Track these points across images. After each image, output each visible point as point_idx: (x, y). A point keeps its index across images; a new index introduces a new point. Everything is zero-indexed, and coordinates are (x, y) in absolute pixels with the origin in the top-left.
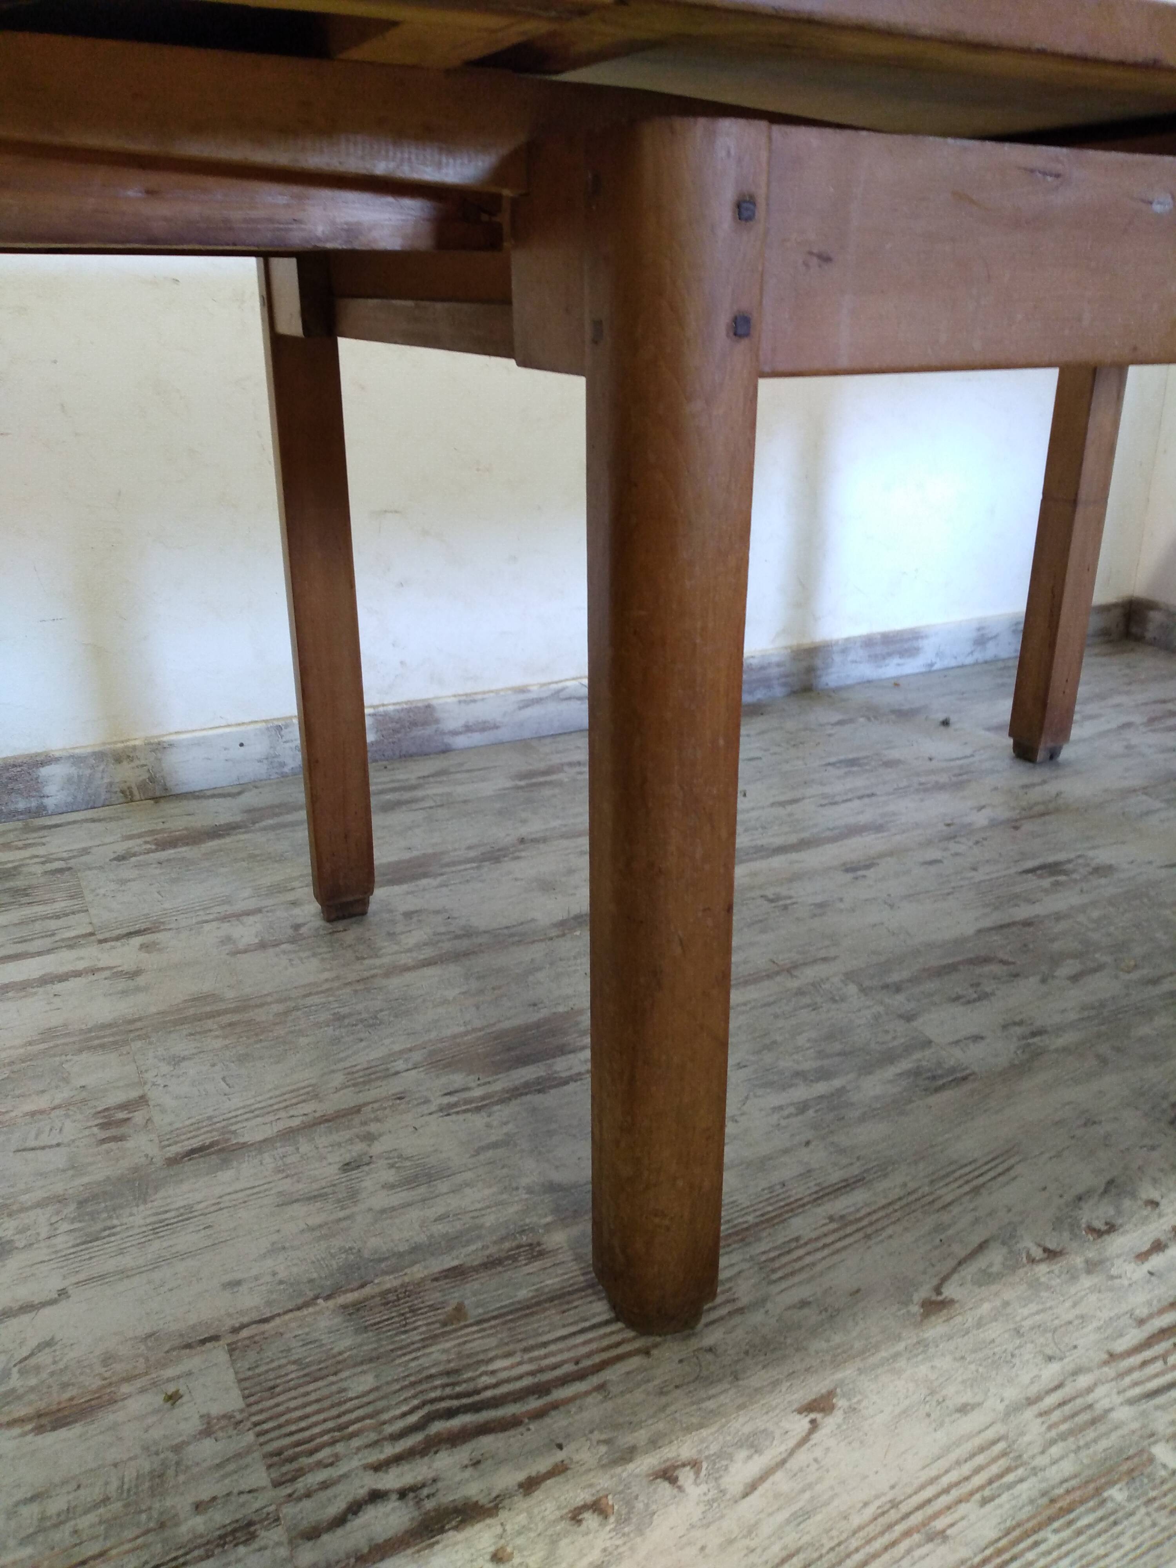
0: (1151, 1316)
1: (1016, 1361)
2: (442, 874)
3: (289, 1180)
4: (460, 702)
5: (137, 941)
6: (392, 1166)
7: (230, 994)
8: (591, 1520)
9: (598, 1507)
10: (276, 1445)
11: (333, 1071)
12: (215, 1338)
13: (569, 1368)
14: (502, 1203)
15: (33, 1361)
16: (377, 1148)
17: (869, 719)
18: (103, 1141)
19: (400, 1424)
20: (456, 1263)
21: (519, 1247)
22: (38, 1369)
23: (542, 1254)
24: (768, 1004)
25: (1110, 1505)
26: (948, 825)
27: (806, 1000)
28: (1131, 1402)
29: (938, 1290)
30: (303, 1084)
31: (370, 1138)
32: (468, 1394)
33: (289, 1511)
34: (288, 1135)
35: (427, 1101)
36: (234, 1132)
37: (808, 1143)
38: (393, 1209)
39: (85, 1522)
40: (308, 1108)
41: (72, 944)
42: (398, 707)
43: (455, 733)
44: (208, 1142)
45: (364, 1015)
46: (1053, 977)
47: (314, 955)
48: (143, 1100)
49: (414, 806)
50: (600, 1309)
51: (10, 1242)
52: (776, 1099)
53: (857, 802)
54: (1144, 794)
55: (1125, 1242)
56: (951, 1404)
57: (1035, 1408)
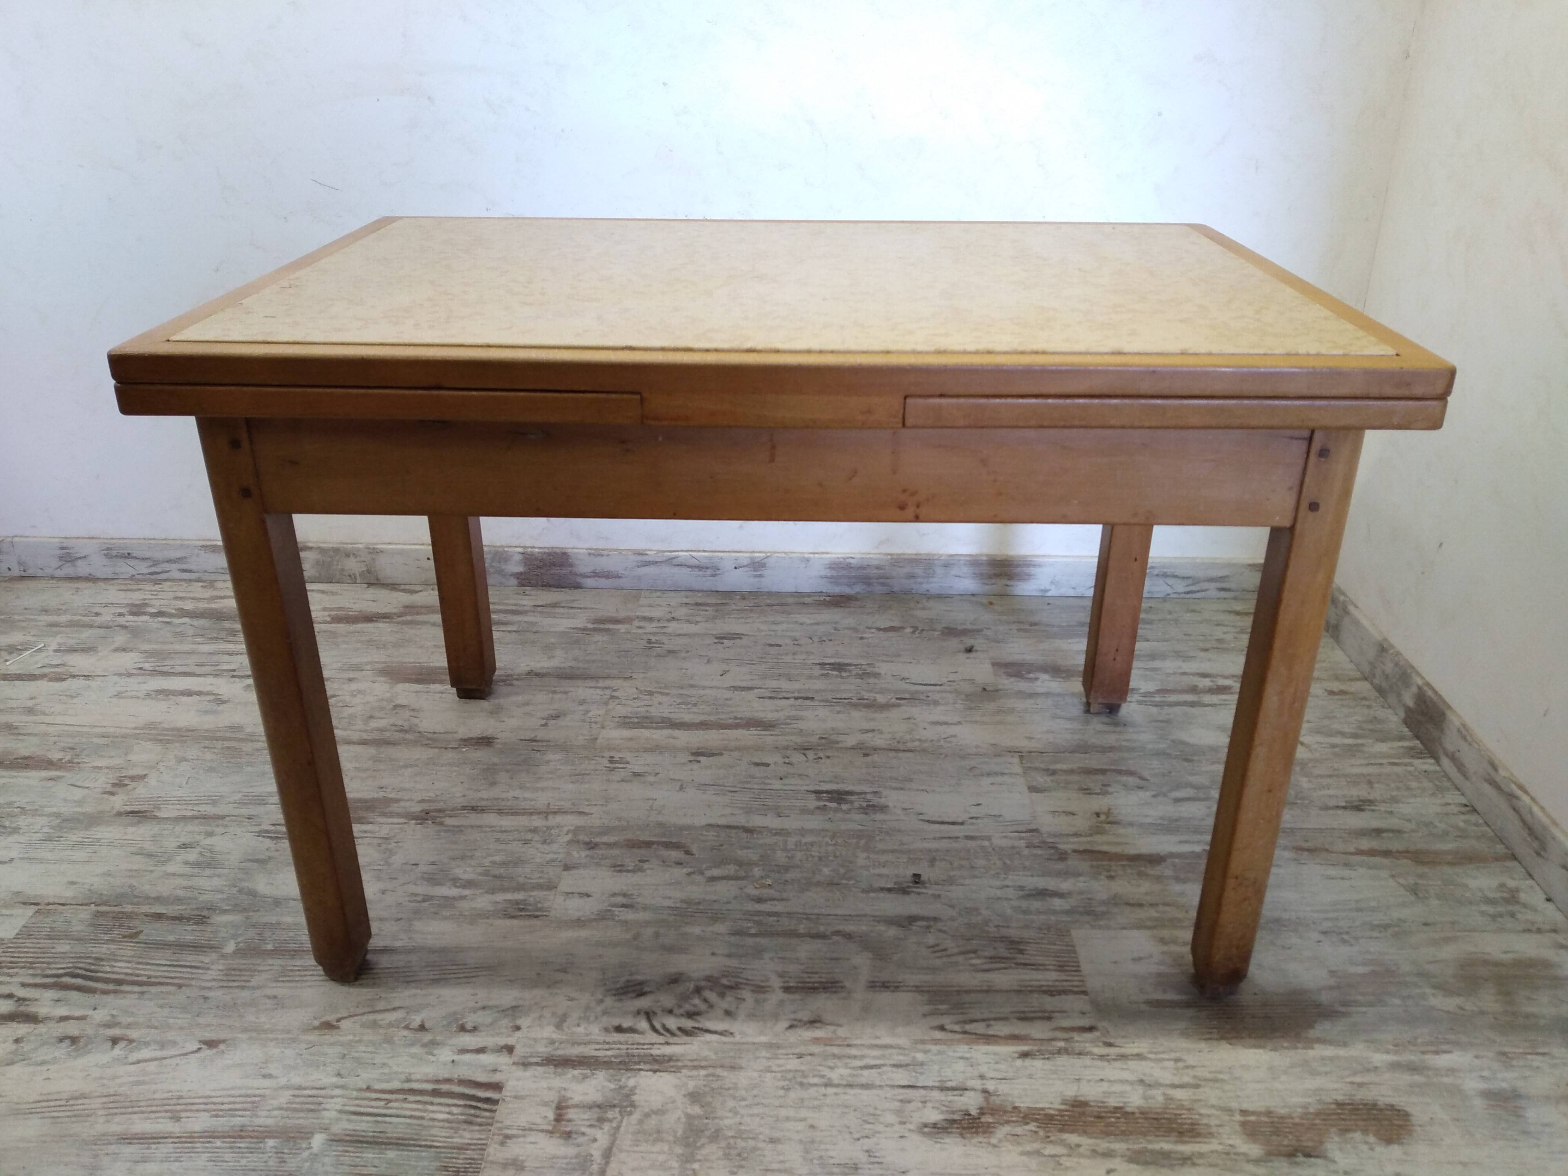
0: (417, 1081)
1: (322, 1068)
3: (152, 842)
4: (590, 554)
6: (201, 853)
8: (66, 1043)
9: (75, 1040)
12: (37, 904)
13: (142, 979)
14: (221, 891)
16: (207, 841)
17: (914, 632)
18: (106, 792)
19: (54, 972)
20: (164, 912)
21: (198, 916)
23: (202, 923)
25: (262, 1145)
27: (529, 836)
28: (341, 1112)
29: (338, 1020)
30: (219, 794)
31: (210, 834)
32: (94, 971)
34: (180, 819)
36: (159, 808)
38: (174, 875)
40: (206, 807)
42: (542, 551)
43: (585, 576)
44: (145, 809)
46: (701, 873)
48: (143, 777)
51: (21, 829)
52: (422, 889)
53: (792, 701)
54: (1021, 757)
55: (468, 1040)
56: (264, 1071)
57: (295, 1092)
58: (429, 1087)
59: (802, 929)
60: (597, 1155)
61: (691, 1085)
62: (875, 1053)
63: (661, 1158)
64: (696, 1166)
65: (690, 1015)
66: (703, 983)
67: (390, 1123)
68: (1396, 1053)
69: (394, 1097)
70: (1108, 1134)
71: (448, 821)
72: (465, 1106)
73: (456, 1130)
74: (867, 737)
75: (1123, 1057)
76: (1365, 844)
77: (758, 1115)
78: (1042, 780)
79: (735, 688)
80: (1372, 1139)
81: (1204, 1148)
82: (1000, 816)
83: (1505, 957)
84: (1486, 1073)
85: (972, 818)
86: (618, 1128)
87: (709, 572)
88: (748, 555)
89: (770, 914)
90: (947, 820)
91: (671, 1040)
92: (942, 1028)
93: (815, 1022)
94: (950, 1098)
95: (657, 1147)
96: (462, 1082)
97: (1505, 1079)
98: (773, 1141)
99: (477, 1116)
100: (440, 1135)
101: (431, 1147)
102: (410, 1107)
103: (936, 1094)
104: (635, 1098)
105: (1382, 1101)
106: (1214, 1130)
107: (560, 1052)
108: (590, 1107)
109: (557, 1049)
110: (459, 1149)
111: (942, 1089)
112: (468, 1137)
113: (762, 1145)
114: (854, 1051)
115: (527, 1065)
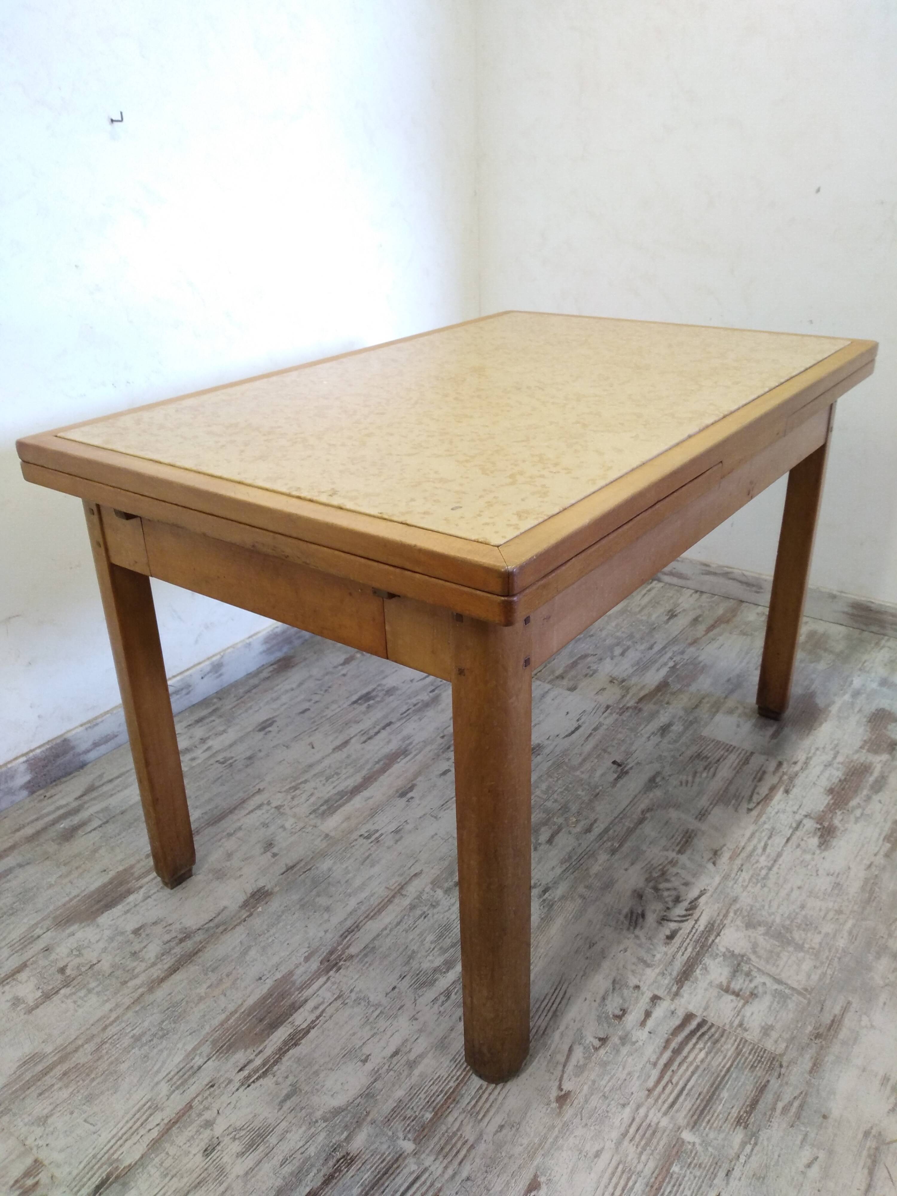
0: (658, 1059)
1: (610, 1114)
2: (141, 887)
3: (175, 1179)
4: (86, 729)
6: (234, 1139)
7: (49, 1049)
11: (157, 1083)
14: (313, 1136)
16: (219, 1129)
20: (308, 1190)
21: (338, 1161)
23: (352, 1160)
24: (398, 924)
25: (675, 1176)
26: (443, 737)
27: (418, 912)
28: (665, 1114)
29: (561, 1089)
30: (142, 1102)
31: (209, 1124)
34: (155, 1145)
35: (230, 1081)
36: (117, 1160)
38: (252, 1169)
40: (157, 1118)
42: (43, 749)
43: (87, 751)
44: (104, 1175)
45: (154, 1030)
46: (540, 844)
47: (90, 991)
48: (38, 1164)
49: (89, 828)
52: (431, 994)
53: (385, 732)
55: (633, 1018)
56: (591, 1155)
57: (628, 1138)
58: (668, 1054)
59: (628, 824)
60: (777, 987)
61: (739, 924)
62: (755, 841)
63: (794, 958)
64: (807, 946)
65: (677, 900)
66: (651, 884)
67: (693, 1087)
68: (846, 692)
69: (666, 1078)
70: (856, 792)
71: (353, 950)
72: (698, 1039)
73: (720, 1052)
75: (806, 763)
76: (702, 627)
77: (779, 905)
79: (338, 749)
80: (893, 724)
81: (879, 769)
82: (585, 711)
84: (869, 679)
85: (578, 721)
86: (759, 969)
88: (208, 663)
89: (606, 830)
90: (572, 729)
91: (695, 916)
92: (750, 810)
93: (716, 853)
94: (804, 830)
95: (784, 957)
96: (674, 1034)
97: (875, 677)
98: (802, 907)
99: (713, 1035)
100: (718, 1062)
101: (728, 1070)
102: (683, 1071)
103: (799, 833)
104: (736, 952)
105: (872, 711)
106: (868, 761)
107: (674, 973)
108: (733, 976)
109: (671, 974)
110: (738, 1054)
111: (796, 830)
112: (729, 1046)
113: (803, 913)
114: (749, 848)
115: (677, 994)
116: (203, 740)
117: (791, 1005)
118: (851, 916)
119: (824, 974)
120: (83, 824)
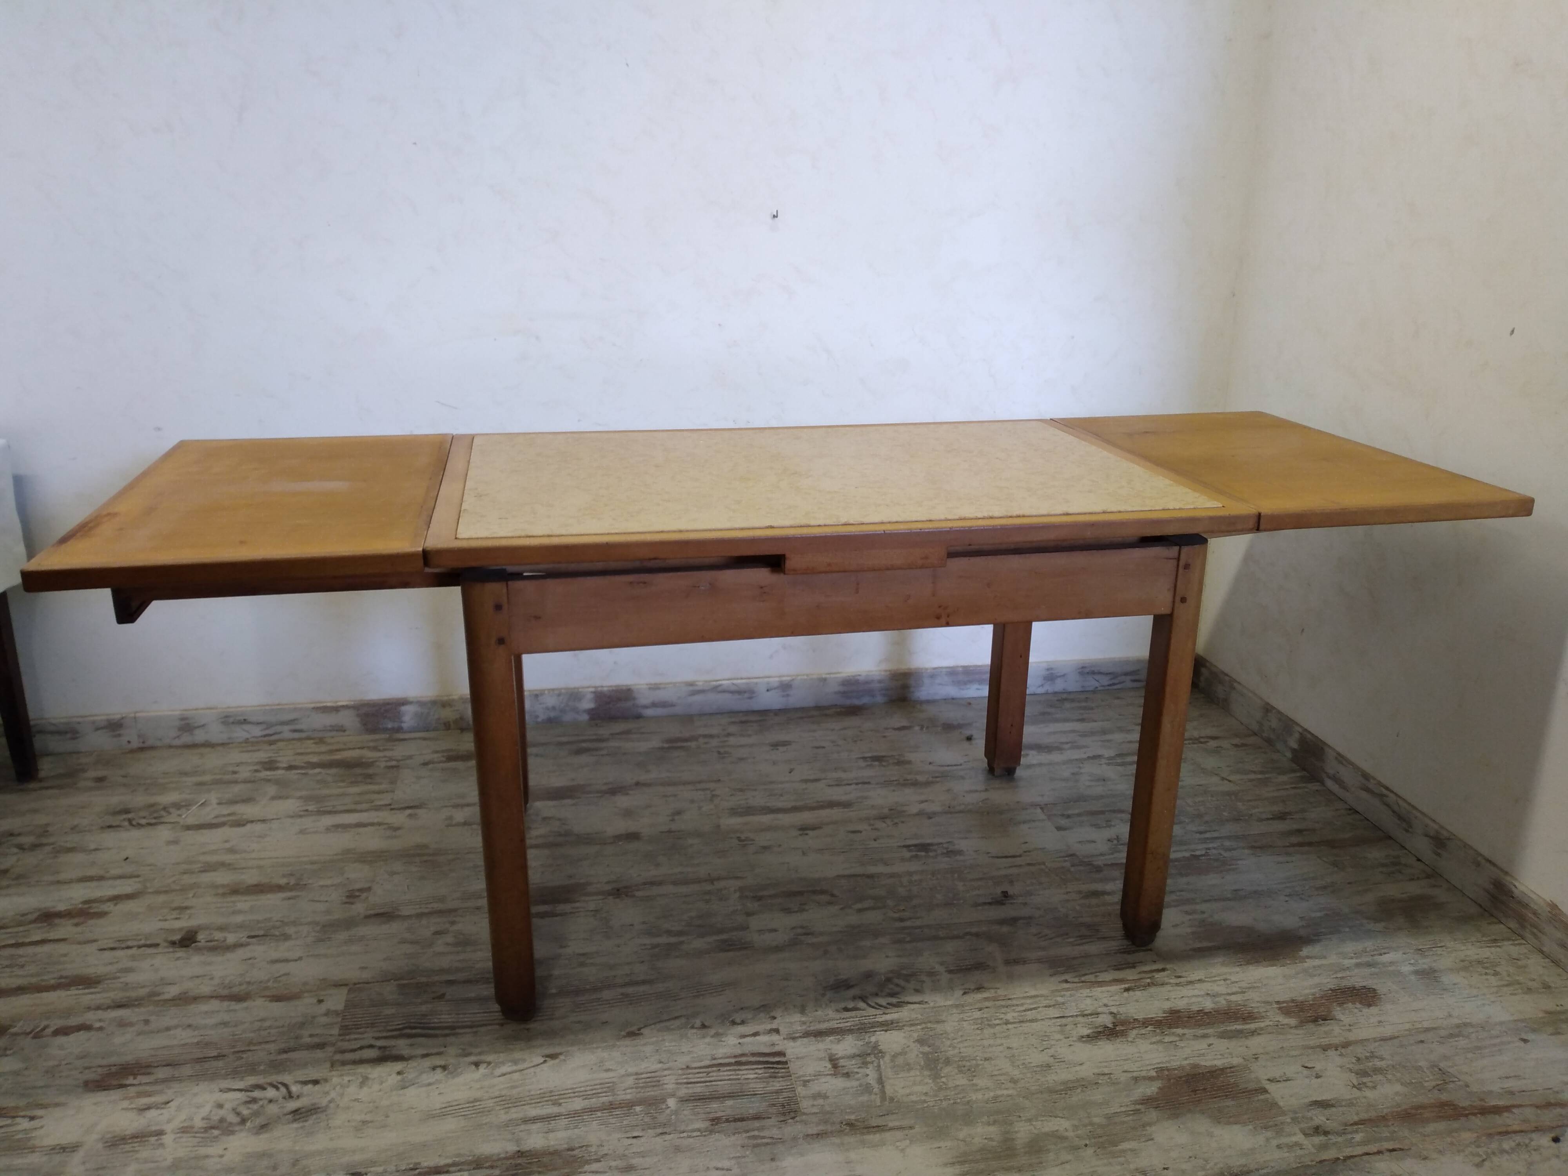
0: (721, 1058)
1: (646, 1060)
3: (409, 933)
4: (650, 688)
5: (409, 811)
8: (439, 1070)
9: (444, 1068)
10: (347, 1024)
12: (346, 985)
13: (469, 1024)
15: (279, 979)
17: (922, 729)
18: (346, 903)
19: (394, 1027)
20: (454, 978)
22: (280, 982)
24: (685, 896)
25: (632, 1111)
27: (707, 897)
28: (677, 1084)
29: (639, 1029)
31: (453, 923)
32: (427, 1023)
33: (340, 1044)
34: (420, 916)
36: (399, 910)
37: (643, 962)
38: (443, 953)
39: (273, 1031)
40: (436, 905)
41: (378, 808)
42: (610, 688)
43: (646, 707)
44: (386, 911)
48: (369, 889)
50: (497, 1007)
51: (291, 936)
52: (648, 941)
53: (853, 786)
54: (1041, 808)
55: (741, 1029)
56: (604, 1068)
57: (635, 1077)
58: (733, 1060)
59: (941, 933)
60: (873, 1083)
61: (915, 1035)
62: (1028, 1001)
63: (918, 1079)
64: (944, 1080)
65: (892, 995)
66: (890, 975)
67: (717, 1085)
68: (1357, 958)
69: (710, 1069)
70: (1200, 1026)
71: (639, 894)
72: (765, 1068)
73: (768, 1083)
74: (923, 806)
75: (1191, 982)
76: (1294, 839)
77: (969, 1046)
78: (1063, 822)
79: (806, 781)
80: (1358, 1005)
81: (1262, 1025)
82: (1044, 848)
83: (1403, 896)
84: (1412, 961)
85: (1025, 852)
86: (879, 1066)
87: (746, 695)
88: (777, 679)
89: (916, 927)
90: (1009, 855)
91: (887, 1011)
92: (1066, 981)
93: (979, 989)
94: (1091, 1020)
95: (912, 1073)
96: (753, 1055)
97: (1424, 963)
98: (986, 1059)
99: (777, 1073)
100: (756, 1086)
101: (755, 1095)
102: (725, 1073)
103: (1080, 1019)
104: (880, 1048)
105: (1358, 985)
106: (1264, 1014)
107: (812, 1028)
108: (854, 1056)
109: (810, 1027)
110: (776, 1093)
111: (1084, 1016)
112: (778, 1085)
113: (981, 1062)
114: (1015, 1002)
115: (794, 1039)
116: (729, 735)
117: (865, 1098)
118: (1019, 1090)
119: (925, 1102)
120: (596, 749)
